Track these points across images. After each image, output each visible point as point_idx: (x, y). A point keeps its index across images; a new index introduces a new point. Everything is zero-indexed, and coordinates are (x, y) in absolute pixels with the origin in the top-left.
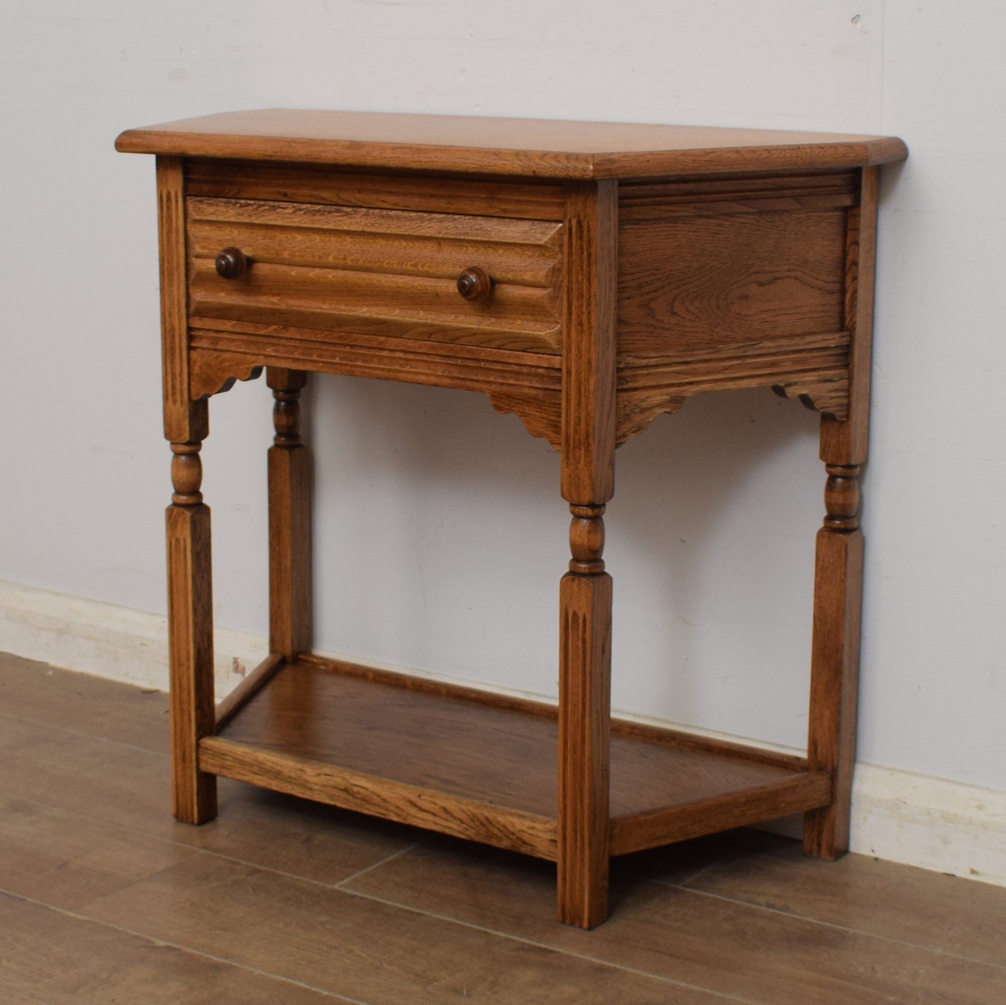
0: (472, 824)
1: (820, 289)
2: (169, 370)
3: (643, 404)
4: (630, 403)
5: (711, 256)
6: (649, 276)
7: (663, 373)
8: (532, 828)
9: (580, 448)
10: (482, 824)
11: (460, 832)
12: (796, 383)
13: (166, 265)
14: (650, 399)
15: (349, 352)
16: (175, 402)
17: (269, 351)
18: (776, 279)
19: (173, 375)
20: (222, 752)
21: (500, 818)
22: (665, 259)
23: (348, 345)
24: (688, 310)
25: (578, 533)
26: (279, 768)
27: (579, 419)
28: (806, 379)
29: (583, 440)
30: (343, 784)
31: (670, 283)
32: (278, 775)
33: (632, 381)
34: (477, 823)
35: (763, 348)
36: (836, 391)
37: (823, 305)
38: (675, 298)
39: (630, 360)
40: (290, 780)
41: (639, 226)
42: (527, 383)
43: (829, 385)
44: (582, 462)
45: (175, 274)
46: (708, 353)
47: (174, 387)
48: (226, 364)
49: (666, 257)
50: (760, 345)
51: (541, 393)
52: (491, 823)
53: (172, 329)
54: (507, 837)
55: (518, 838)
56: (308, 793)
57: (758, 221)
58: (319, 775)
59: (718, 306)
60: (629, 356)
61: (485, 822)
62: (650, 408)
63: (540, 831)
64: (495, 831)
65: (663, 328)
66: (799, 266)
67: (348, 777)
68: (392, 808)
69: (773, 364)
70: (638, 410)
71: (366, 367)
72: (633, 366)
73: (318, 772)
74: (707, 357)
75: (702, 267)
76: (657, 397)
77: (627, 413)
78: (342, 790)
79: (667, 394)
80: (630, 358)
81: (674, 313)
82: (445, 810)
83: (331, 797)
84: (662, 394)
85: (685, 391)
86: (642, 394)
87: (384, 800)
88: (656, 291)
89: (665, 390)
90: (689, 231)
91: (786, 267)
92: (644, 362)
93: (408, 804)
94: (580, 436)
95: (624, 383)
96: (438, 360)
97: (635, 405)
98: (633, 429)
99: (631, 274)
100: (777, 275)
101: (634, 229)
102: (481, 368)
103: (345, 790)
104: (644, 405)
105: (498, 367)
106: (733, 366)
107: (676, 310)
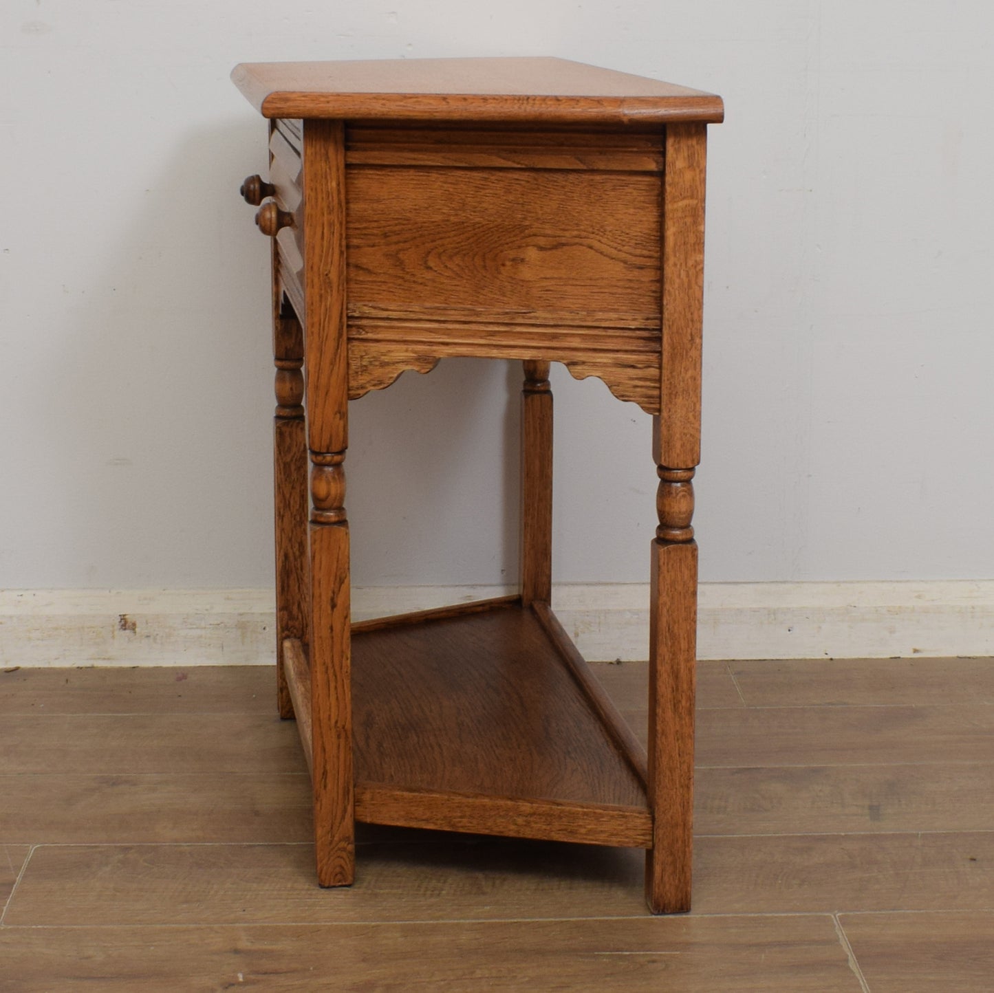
1: (625, 262)
3: (383, 357)
4: (367, 354)
5: (474, 212)
6: (396, 225)
7: (411, 328)
12: (584, 363)
14: (392, 354)
18: (564, 245)
22: (415, 209)
24: (446, 267)
28: (598, 360)
31: (421, 236)
33: (371, 333)
35: (537, 318)
36: (640, 379)
37: (630, 281)
38: (430, 252)
39: (366, 309)
41: (383, 172)
43: (631, 372)
46: (464, 315)
49: (417, 207)
50: (532, 315)
57: (535, 179)
59: (485, 267)
60: (365, 305)
62: (394, 363)
65: (414, 282)
66: (593, 233)
69: (554, 337)
70: (377, 363)
72: (370, 316)
74: (463, 319)
75: (463, 223)
76: (400, 353)
77: (364, 363)
79: (415, 352)
80: (365, 308)
81: (429, 268)
84: (407, 351)
85: (435, 351)
86: (383, 347)
88: (405, 242)
89: (411, 347)
90: (445, 183)
91: (576, 233)
92: (385, 314)
95: (363, 333)
97: (374, 357)
98: (374, 382)
99: (376, 221)
100: (563, 240)
101: (378, 175)
104: (385, 359)
106: (499, 332)
107: (431, 264)
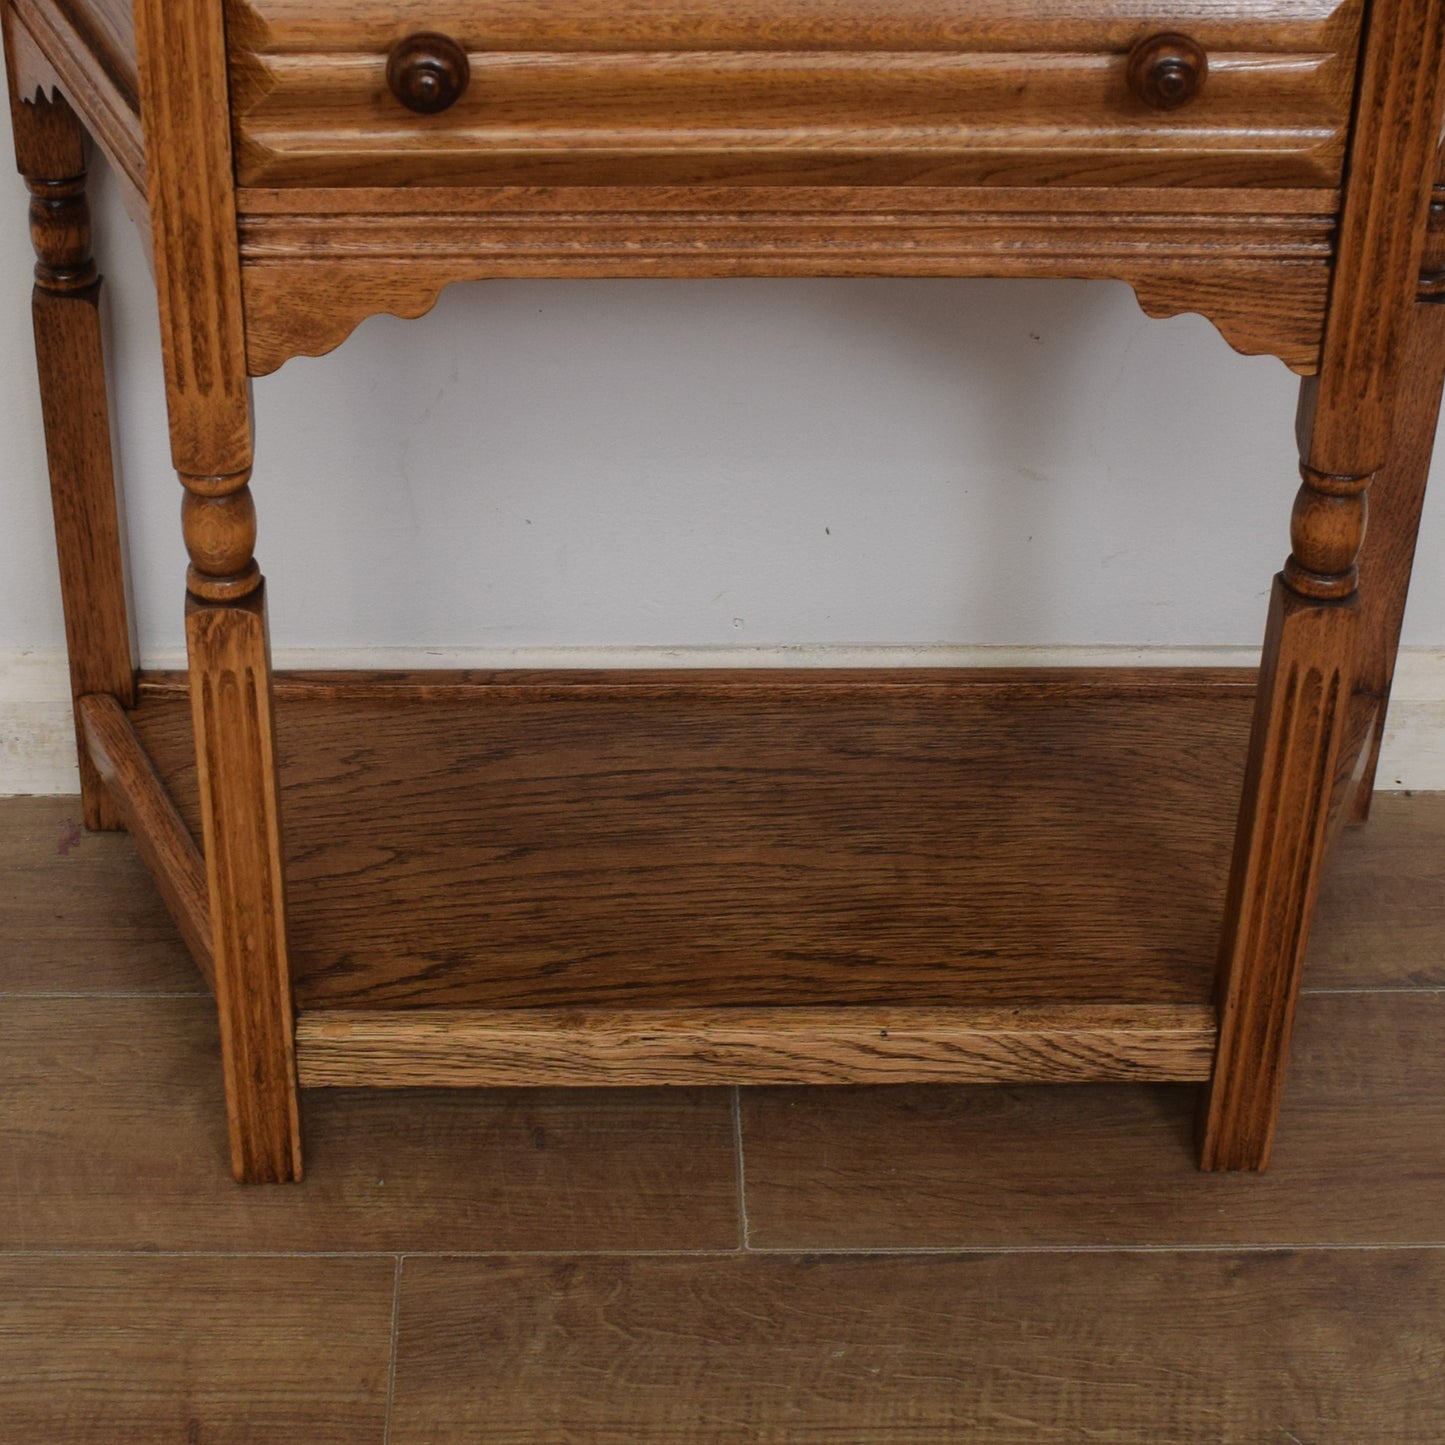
0: (1012, 1058)
2: (184, 318)
8: (1156, 1039)
9: (1369, 370)
10: (1038, 1054)
11: (980, 1075)
13: (164, 79)
15: (735, 228)
16: (205, 388)
17: (488, 246)
19: (198, 329)
20: (363, 1046)
21: (1080, 1036)
23: (732, 213)
25: (1339, 527)
26: (521, 1049)
27: (1372, 313)
29: (1379, 351)
30: (689, 1048)
32: (517, 1059)
34: (1026, 1054)
40: (549, 1064)
42: (1237, 249)
44: (1372, 393)
45: (197, 94)
47: (199, 355)
48: (360, 286)
51: (1267, 266)
52: (1056, 1047)
53: (191, 227)
54: (1093, 1063)
55: (1119, 1061)
56: (598, 1076)
58: (627, 1042)
61: (1043, 1048)
63: (1173, 1040)
64: (1065, 1058)
67: (701, 1034)
68: (815, 1065)
71: (784, 256)
73: (624, 1036)
78: (685, 1057)
82: (948, 1046)
83: (657, 1074)
87: (795, 1057)
93: (856, 1052)
94: (1373, 345)
96: (994, 220)
102: (1113, 229)
103: (697, 1056)
105: (1158, 221)
